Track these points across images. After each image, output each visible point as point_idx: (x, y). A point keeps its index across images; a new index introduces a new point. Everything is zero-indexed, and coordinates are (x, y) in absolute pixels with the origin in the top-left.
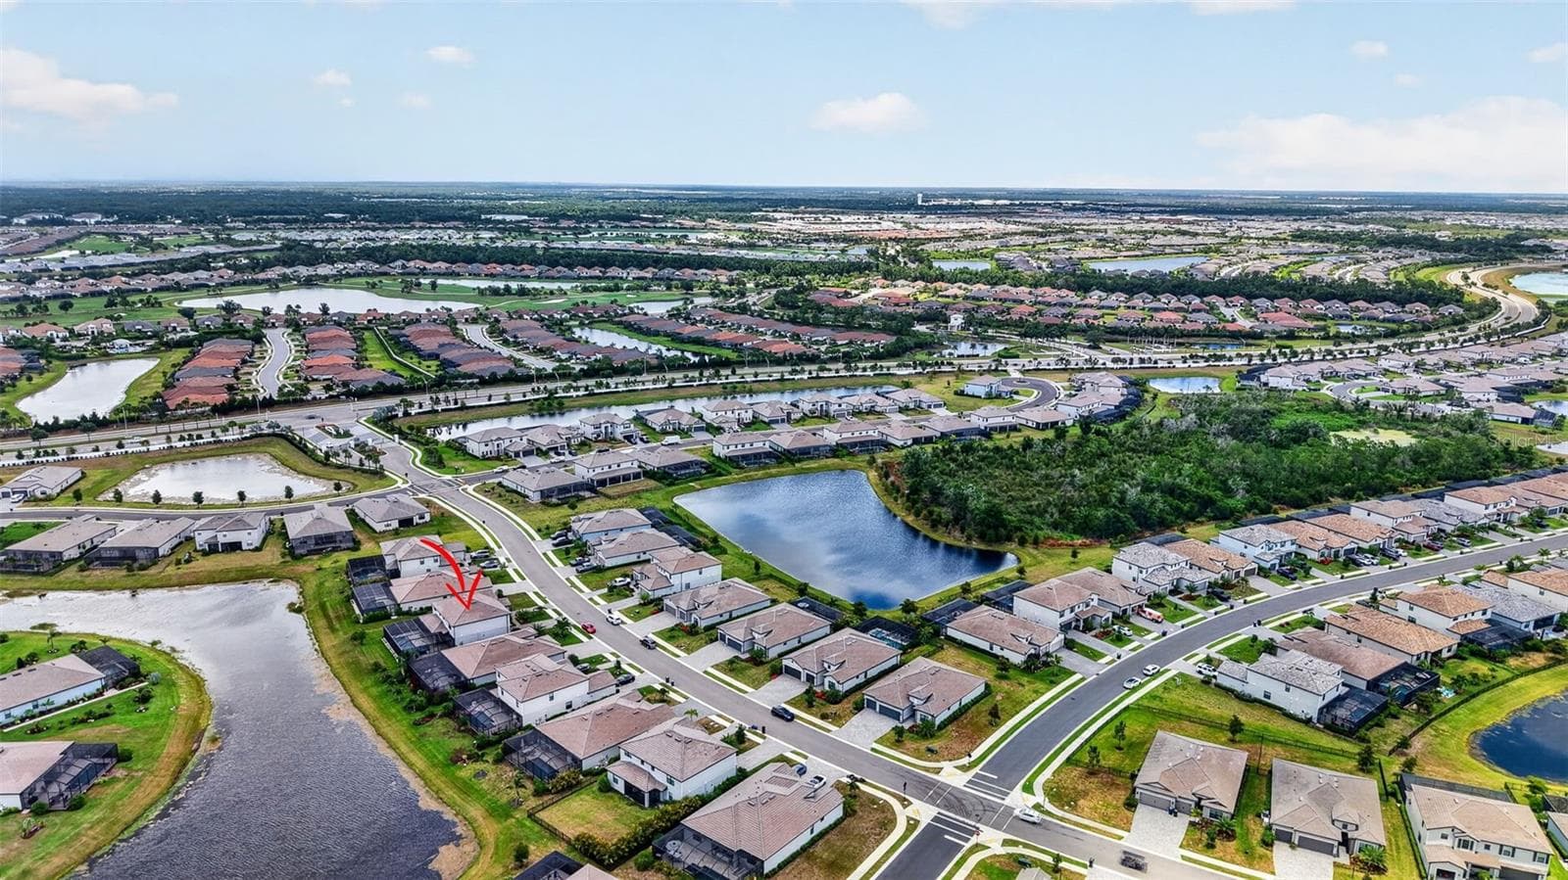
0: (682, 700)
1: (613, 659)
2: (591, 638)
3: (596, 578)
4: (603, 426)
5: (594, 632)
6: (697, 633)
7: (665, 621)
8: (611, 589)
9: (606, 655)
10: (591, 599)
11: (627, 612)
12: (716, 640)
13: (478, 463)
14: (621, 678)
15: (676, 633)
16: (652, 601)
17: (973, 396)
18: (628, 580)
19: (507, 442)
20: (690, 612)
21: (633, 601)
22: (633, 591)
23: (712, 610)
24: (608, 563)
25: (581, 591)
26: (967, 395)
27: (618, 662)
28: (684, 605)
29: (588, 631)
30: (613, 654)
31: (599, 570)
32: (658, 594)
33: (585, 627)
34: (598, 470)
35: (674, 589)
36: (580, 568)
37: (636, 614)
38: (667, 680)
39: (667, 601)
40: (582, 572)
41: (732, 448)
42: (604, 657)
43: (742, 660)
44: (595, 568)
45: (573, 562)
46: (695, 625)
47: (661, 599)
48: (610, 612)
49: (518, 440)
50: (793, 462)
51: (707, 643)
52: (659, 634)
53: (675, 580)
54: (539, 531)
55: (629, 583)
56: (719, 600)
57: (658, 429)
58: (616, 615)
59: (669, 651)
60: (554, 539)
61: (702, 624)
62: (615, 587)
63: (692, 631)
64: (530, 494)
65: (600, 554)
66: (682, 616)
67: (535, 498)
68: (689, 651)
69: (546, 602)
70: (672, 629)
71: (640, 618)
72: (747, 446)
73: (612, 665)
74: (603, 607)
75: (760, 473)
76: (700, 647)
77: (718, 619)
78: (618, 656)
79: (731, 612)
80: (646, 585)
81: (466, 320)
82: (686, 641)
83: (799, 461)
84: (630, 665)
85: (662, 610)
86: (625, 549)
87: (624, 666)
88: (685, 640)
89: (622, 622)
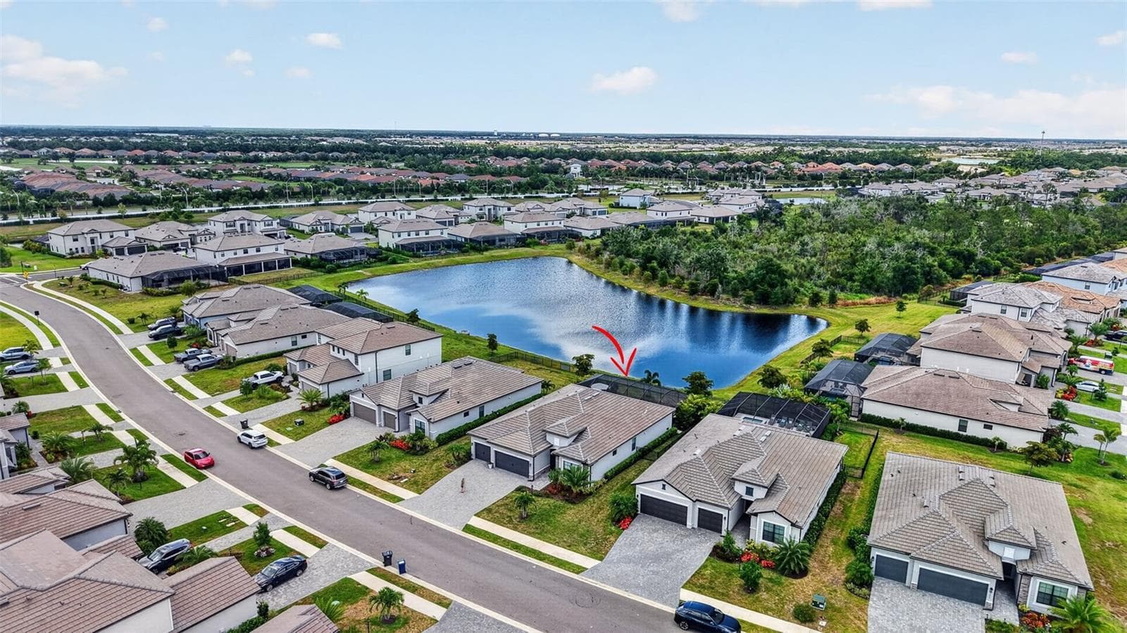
0: (437, 612)
1: (251, 519)
2: (204, 477)
3: (221, 376)
4: (238, 224)
5: (210, 465)
6: (425, 450)
7: (358, 434)
8: (248, 389)
9: (235, 512)
10: (210, 409)
11: (278, 424)
12: (468, 458)
13: (64, 262)
14: (274, 568)
15: (381, 454)
16: (325, 404)
17: (629, 208)
18: (279, 374)
19: (106, 238)
20: (406, 412)
21: (293, 404)
22: (288, 390)
23: (448, 406)
24: (243, 353)
25: (192, 397)
26: (623, 207)
27: (263, 531)
28: (392, 400)
29: (197, 464)
30: (252, 508)
31: (228, 364)
32: (336, 390)
33: (191, 458)
34: (230, 255)
35: (365, 380)
36: (192, 363)
37: (297, 427)
38: (388, 561)
39: (356, 399)
40: (193, 369)
41: (404, 236)
42: (230, 517)
43: (538, 495)
44: (220, 361)
45: (181, 355)
46: (420, 434)
47: (345, 397)
48: (245, 425)
49: (123, 234)
50: (480, 250)
51: (451, 467)
52: (347, 458)
53: (366, 365)
54: (131, 322)
55: (279, 380)
56: (456, 387)
57: (307, 230)
58: (257, 429)
59: (374, 491)
60: (151, 329)
61: (434, 432)
62: (256, 386)
63: (416, 446)
64: (125, 282)
65: (228, 341)
66: (388, 421)
67: (135, 287)
68: (419, 486)
69: (117, 418)
70: (376, 446)
71: (307, 433)
72: (422, 234)
73: (247, 534)
74: (232, 420)
75: (444, 261)
76: (438, 476)
77: (460, 421)
78: (262, 512)
79: (481, 407)
80: (312, 378)
81: (98, 174)
82: (407, 465)
83: (487, 250)
84: (292, 530)
85: (346, 415)
86: (269, 332)
87: (278, 535)
88: (405, 464)
89: (271, 443)
